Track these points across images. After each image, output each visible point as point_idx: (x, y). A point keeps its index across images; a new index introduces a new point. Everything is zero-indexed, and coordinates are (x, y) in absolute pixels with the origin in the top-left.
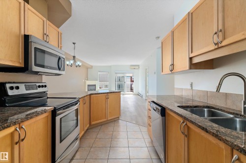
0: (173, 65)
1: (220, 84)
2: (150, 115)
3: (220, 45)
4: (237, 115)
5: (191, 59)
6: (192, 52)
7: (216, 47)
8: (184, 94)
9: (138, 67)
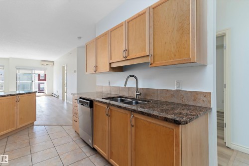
0: (97, 66)
1: (126, 82)
2: (76, 112)
3: (127, 59)
4: (133, 99)
5: (110, 64)
6: (111, 59)
7: (124, 59)
8: (104, 90)
9: (52, 63)
